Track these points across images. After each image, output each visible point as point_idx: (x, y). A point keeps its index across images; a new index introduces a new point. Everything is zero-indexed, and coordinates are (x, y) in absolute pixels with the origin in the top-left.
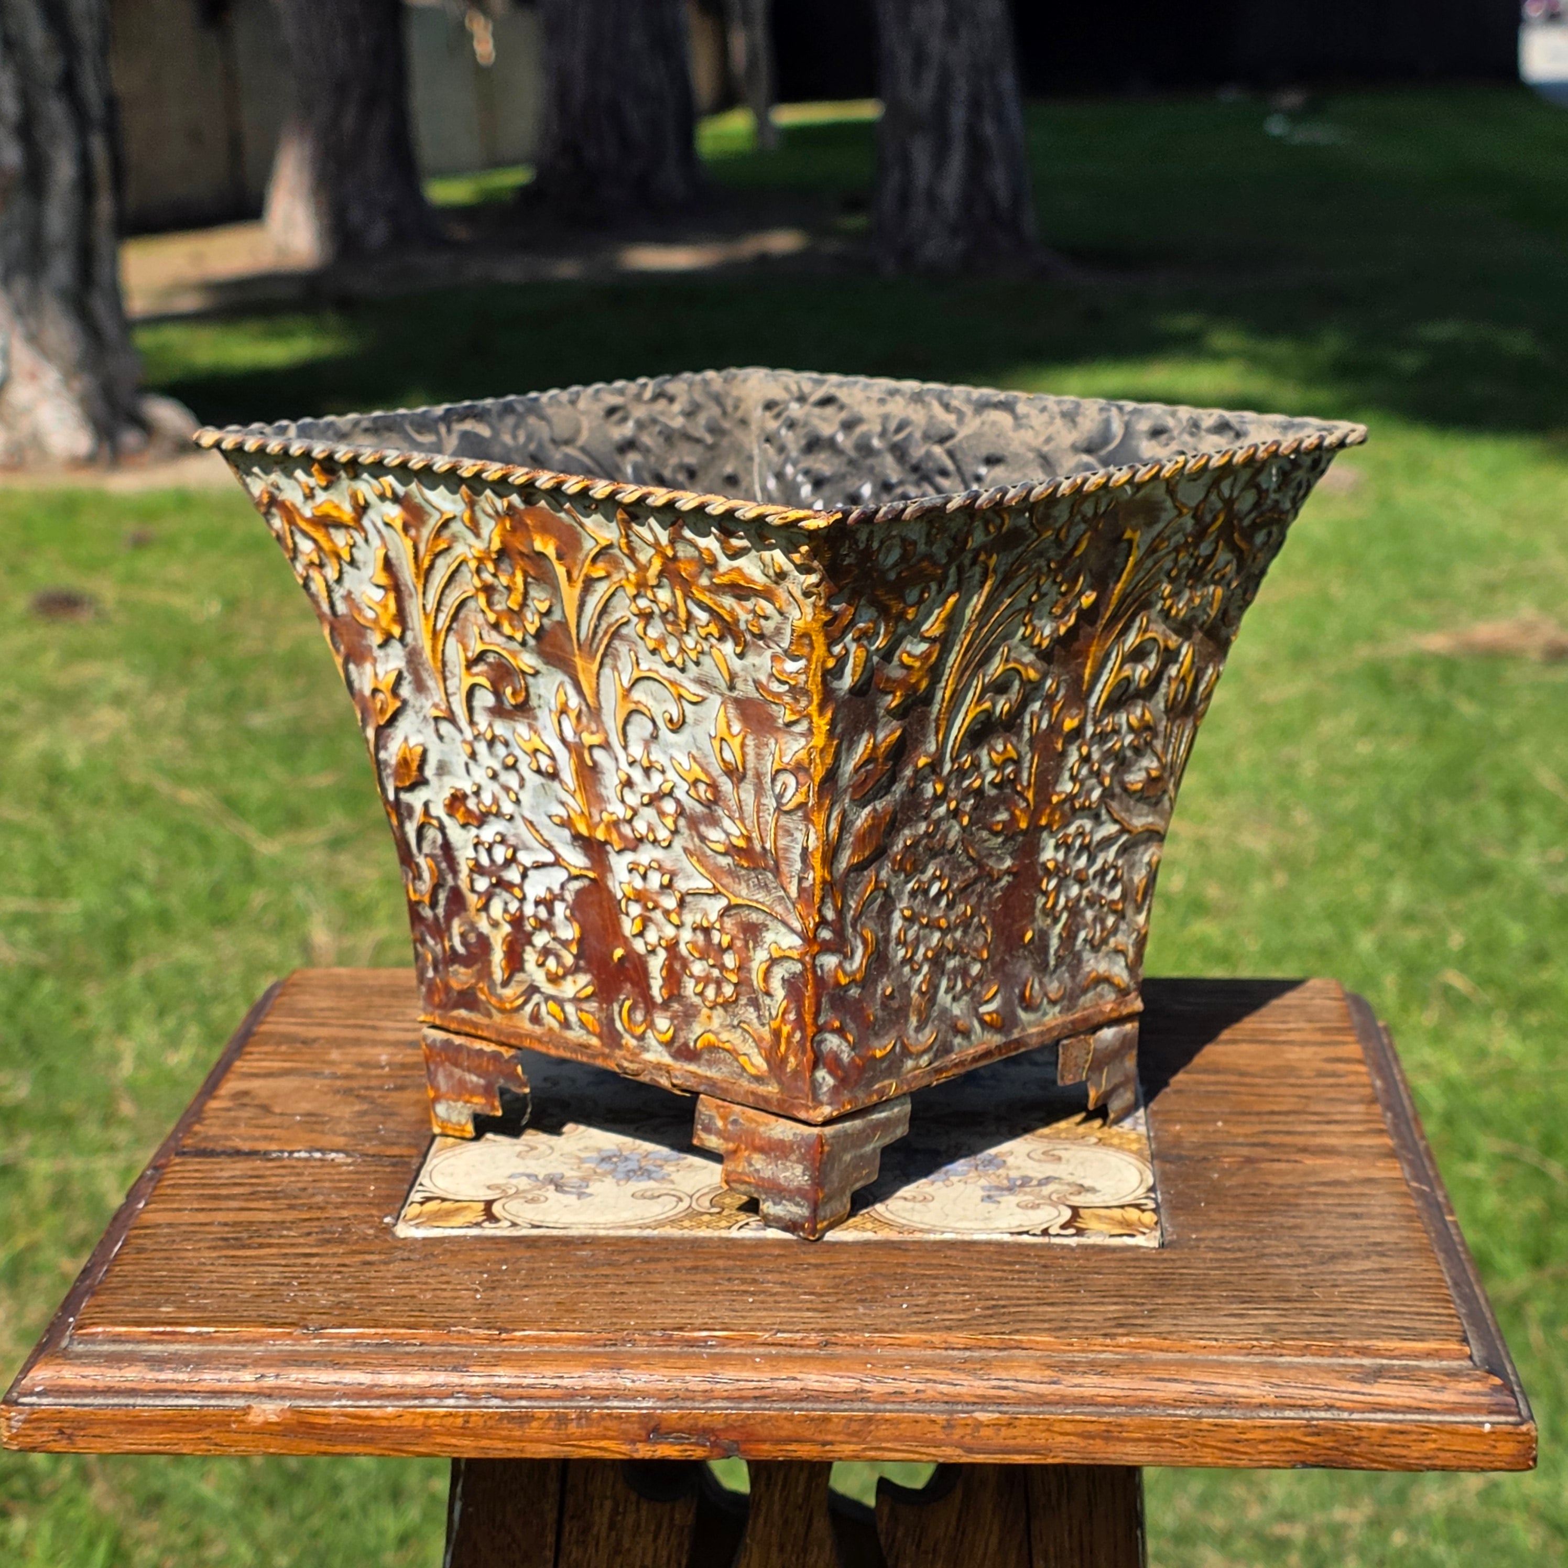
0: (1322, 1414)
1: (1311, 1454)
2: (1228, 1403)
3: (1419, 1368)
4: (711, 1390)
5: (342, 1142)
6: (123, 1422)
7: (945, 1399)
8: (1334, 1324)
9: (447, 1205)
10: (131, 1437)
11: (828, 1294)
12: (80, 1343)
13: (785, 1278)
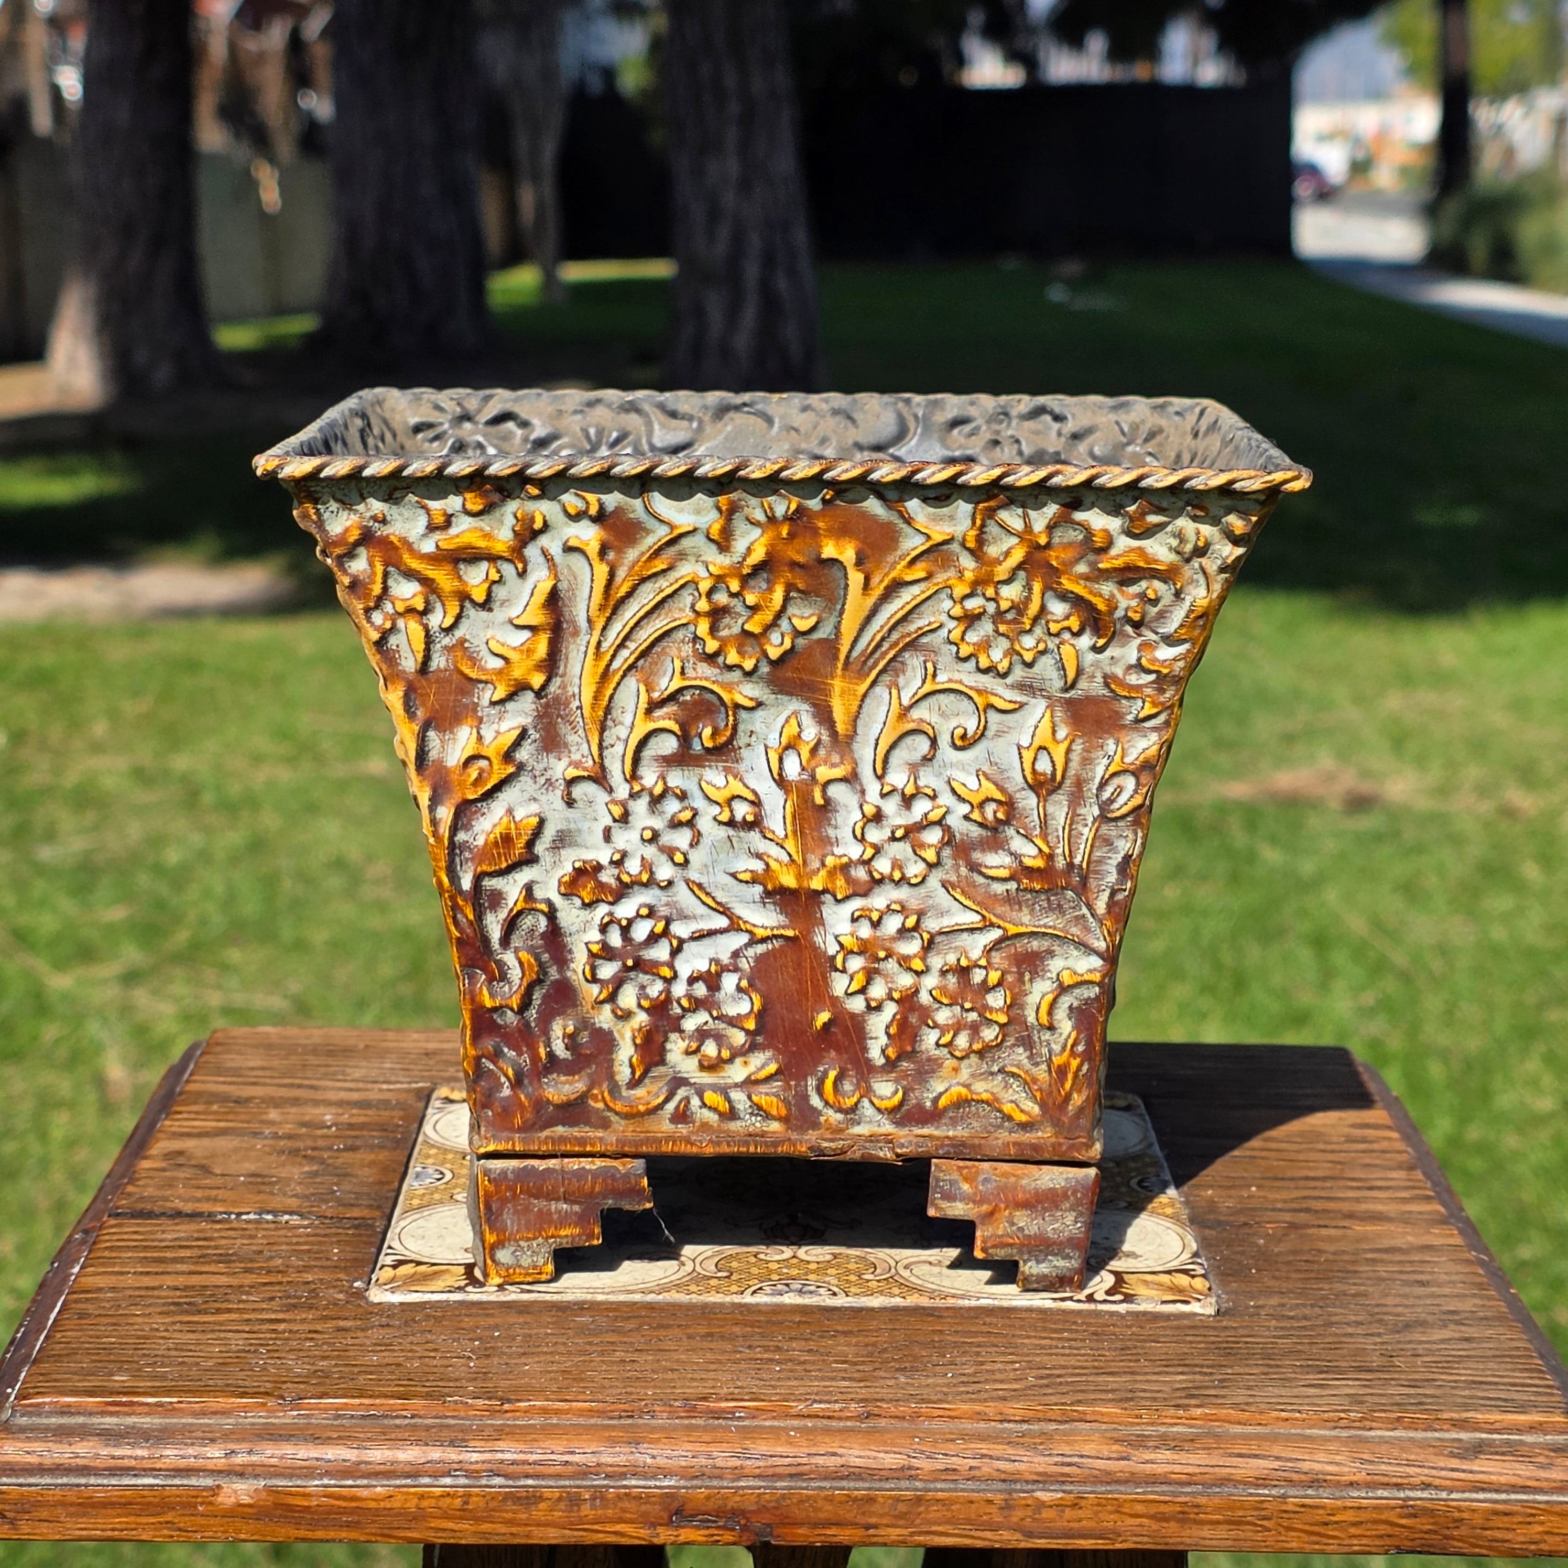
0: (1419, 1494)
1: (1407, 1538)
2: (1316, 1482)
3: (1521, 1443)
4: (742, 1467)
5: (293, 1203)
6: (72, 1504)
7: (1003, 1476)
8: (1425, 1395)
9: (422, 1268)
10: (83, 1522)
11: (863, 1363)
12: (23, 1415)
13: (812, 1345)
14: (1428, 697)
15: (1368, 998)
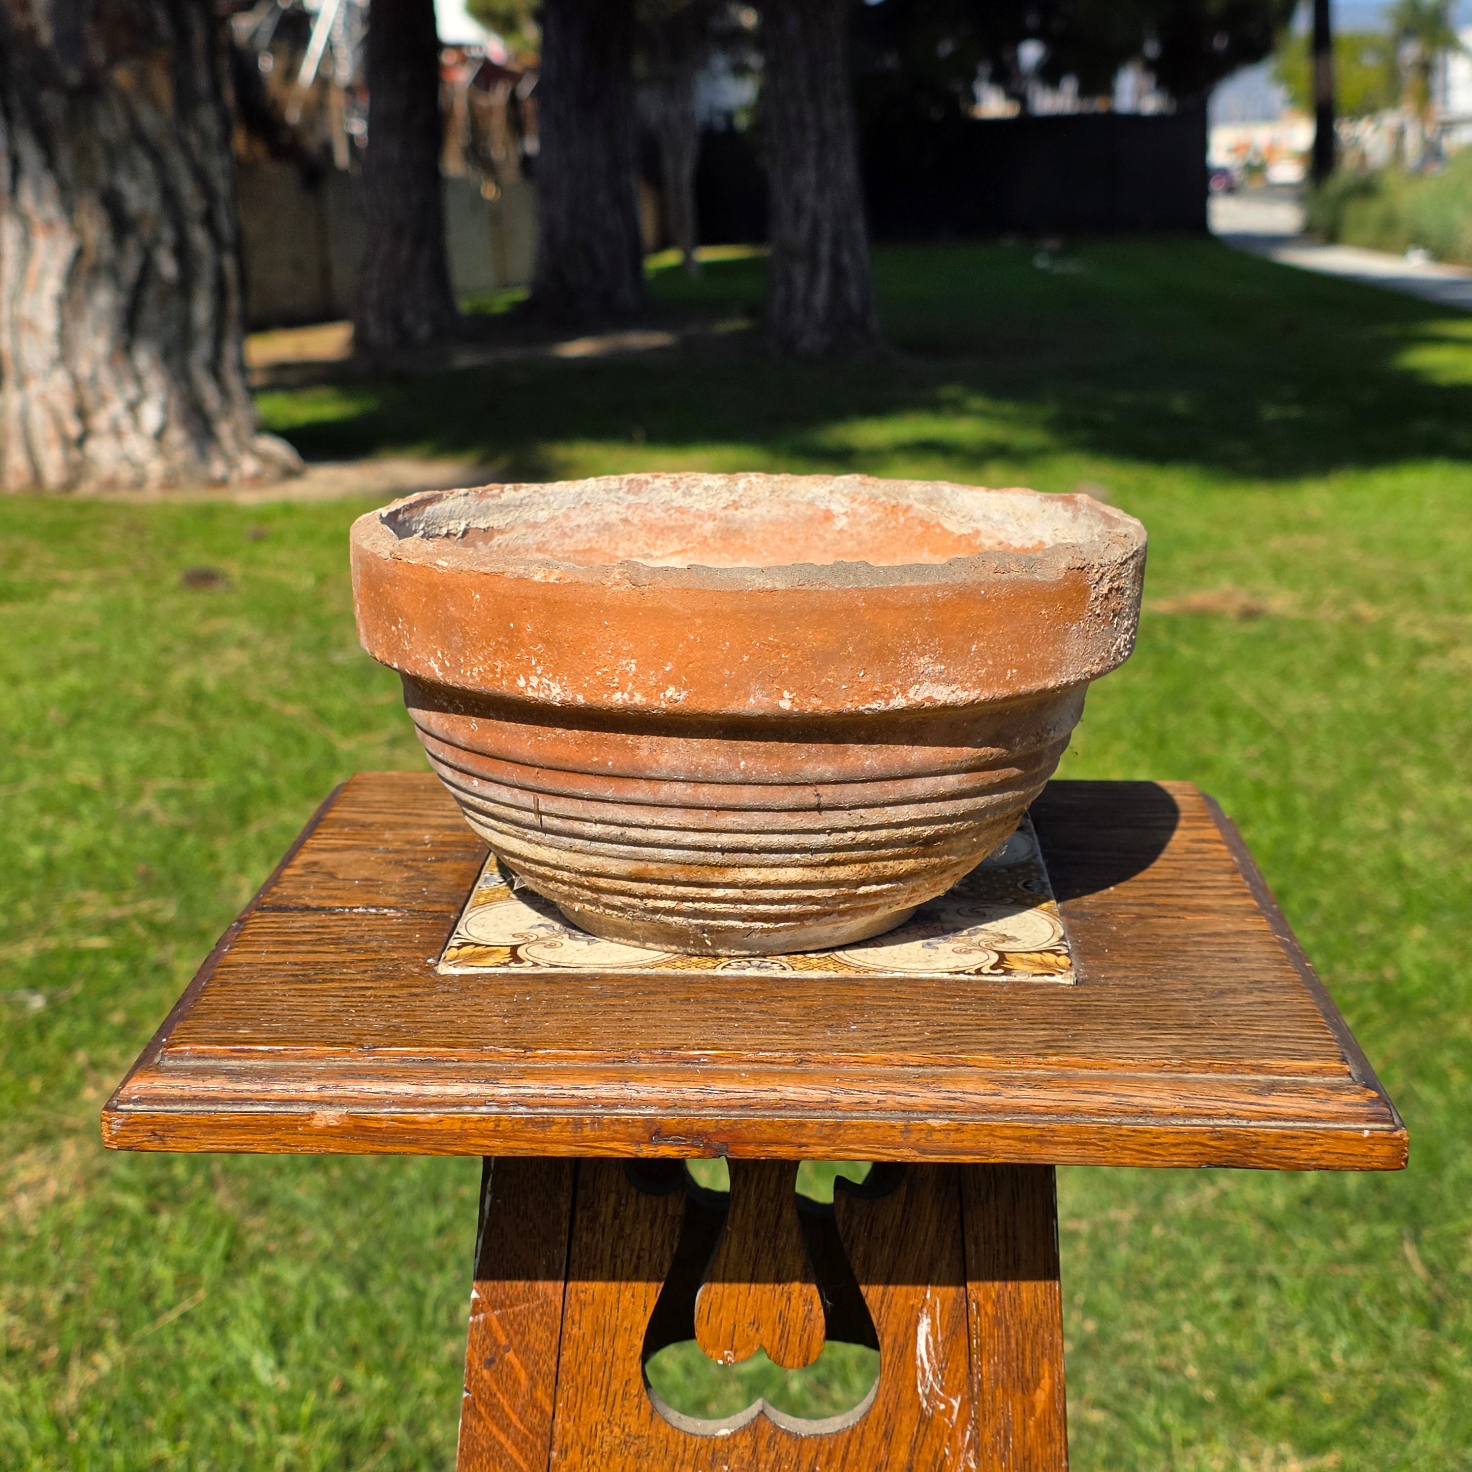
0: (1225, 1122)
1: (1215, 1156)
2: (1144, 1113)
3: (1304, 1083)
4: (705, 1100)
5: (392, 900)
6: (205, 1126)
7: (903, 1108)
8: (1232, 1046)
9: (479, 949)
10: (213, 1138)
11: (801, 1021)
12: (170, 1059)
13: (763, 1008)
14: (1301, 540)
15: (1253, 750)
